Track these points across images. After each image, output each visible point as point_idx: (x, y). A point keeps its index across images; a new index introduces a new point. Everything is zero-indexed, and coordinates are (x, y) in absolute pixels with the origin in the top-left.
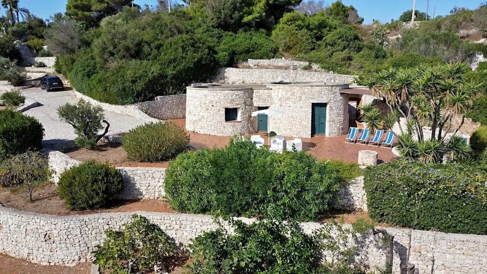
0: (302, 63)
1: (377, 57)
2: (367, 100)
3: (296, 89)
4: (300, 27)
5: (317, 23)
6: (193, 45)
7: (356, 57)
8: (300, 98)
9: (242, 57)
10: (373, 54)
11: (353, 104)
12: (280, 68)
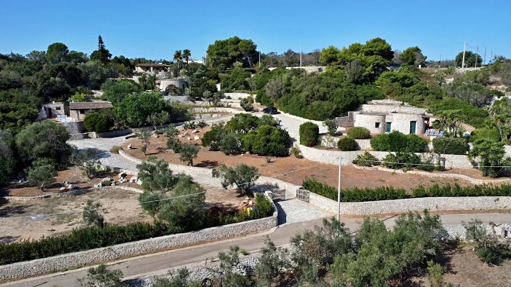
0: (399, 102)
1: (437, 98)
2: (432, 120)
3: (404, 115)
4: (394, 81)
5: (402, 77)
6: (349, 95)
7: (426, 98)
8: (406, 119)
9: (369, 99)
10: (435, 97)
11: (426, 122)
12: (389, 104)
